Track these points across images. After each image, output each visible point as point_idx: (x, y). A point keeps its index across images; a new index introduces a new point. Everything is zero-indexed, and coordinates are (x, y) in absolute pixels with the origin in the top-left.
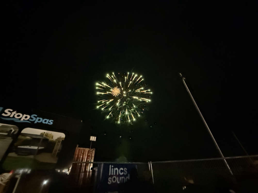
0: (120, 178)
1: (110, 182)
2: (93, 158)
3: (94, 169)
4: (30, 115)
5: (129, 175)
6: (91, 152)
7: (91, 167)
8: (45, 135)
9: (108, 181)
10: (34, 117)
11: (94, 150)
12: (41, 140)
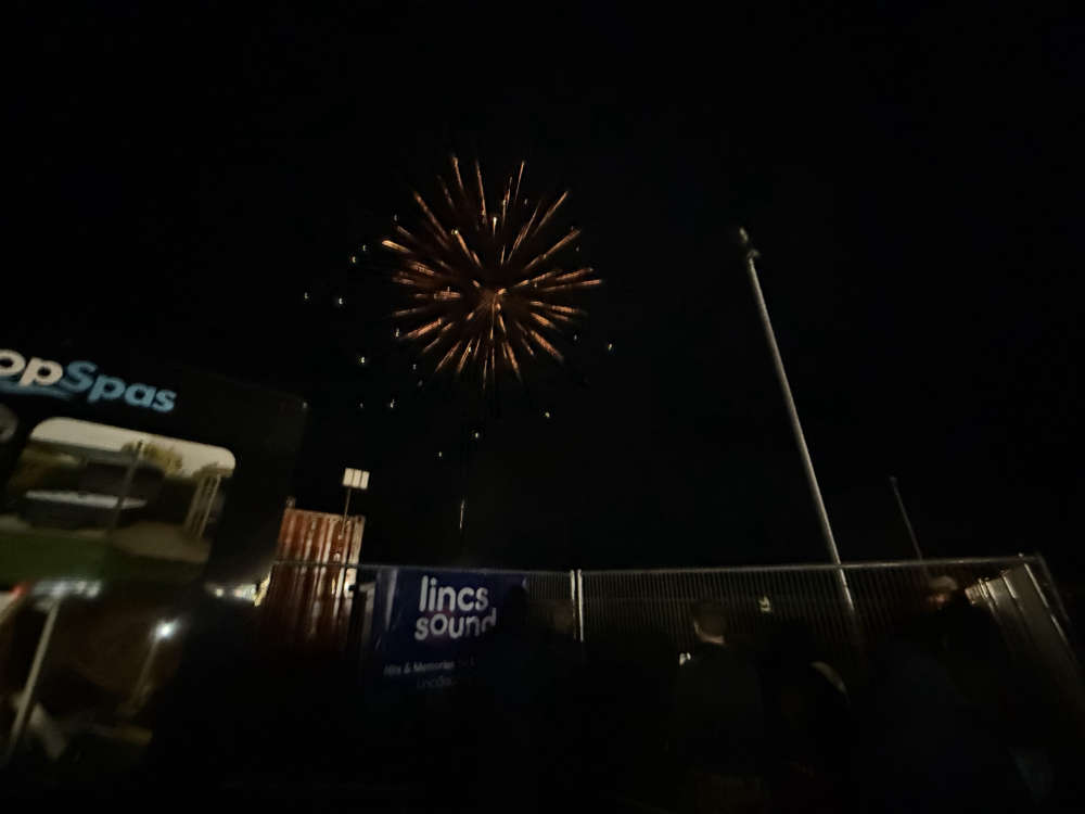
0: (462, 620)
1: (421, 632)
2: (357, 551)
3: (362, 588)
4: (64, 364)
5: (494, 611)
6: (349, 529)
7: (351, 580)
8: (146, 452)
9: (415, 629)
10: (85, 371)
11: (360, 520)
12: (130, 474)
